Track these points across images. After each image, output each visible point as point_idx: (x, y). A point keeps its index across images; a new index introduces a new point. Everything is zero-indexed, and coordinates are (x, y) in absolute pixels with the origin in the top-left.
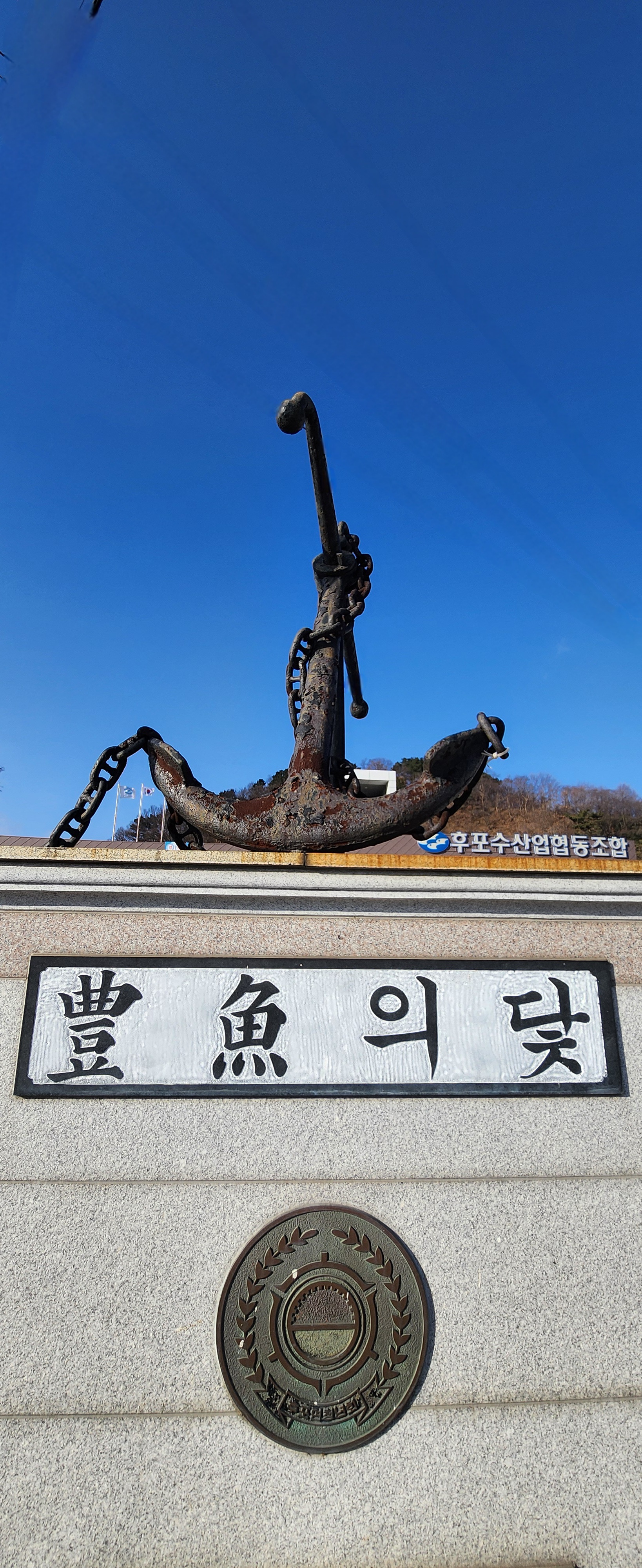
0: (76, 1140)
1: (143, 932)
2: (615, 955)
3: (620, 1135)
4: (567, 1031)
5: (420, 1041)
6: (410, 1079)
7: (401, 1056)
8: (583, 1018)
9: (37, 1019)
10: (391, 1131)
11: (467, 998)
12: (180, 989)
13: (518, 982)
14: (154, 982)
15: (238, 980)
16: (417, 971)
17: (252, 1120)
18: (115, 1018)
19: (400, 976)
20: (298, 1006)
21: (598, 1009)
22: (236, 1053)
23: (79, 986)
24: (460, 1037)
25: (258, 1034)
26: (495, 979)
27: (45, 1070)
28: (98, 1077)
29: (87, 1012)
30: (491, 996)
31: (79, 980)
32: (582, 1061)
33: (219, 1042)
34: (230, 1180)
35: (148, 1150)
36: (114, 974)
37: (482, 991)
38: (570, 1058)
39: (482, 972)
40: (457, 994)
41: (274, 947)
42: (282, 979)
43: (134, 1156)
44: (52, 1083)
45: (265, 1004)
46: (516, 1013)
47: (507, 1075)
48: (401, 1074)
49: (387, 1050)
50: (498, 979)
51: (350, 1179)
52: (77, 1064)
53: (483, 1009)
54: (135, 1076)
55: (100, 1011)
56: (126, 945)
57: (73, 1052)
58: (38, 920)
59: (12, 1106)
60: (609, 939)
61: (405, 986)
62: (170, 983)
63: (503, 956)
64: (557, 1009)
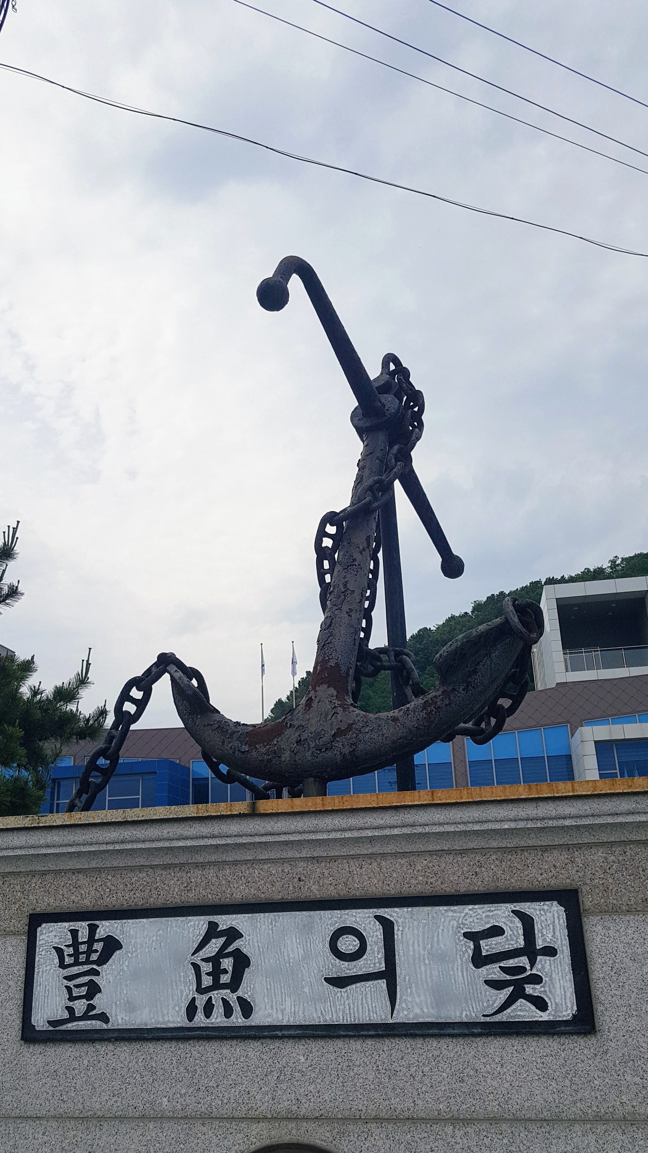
0: (75, 1081)
1: (122, 886)
2: (588, 882)
3: (596, 1076)
4: (532, 966)
5: (380, 981)
6: (370, 1019)
7: (361, 996)
8: (550, 951)
9: (36, 970)
10: (355, 1071)
11: (426, 936)
12: (155, 938)
13: (479, 917)
14: (132, 933)
15: (206, 926)
16: (375, 910)
17: (224, 1060)
18: (101, 967)
19: (358, 915)
20: (261, 950)
21: (566, 942)
22: (205, 997)
23: (70, 939)
24: (419, 976)
25: (225, 979)
26: (455, 915)
27: (45, 1017)
28: (89, 1022)
29: (76, 963)
30: (451, 932)
31: (69, 933)
32: (550, 999)
33: (191, 987)
34: (207, 1118)
35: (135, 1089)
36: (98, 926)
37: (441, 927)
38: (536, 995)
39: (441, 908)
40: (416, 931)
41: (239, 893)
42: (245, 923)
43: (123, 1095)
44: (51, 1028)
45: (230, 949)
46: (477, 949)
47: (468, 1013)
48: (361, 1014)
49: (347, 990)
50: (458, 915)
51: (317, 1118)
52: (71, 1010)
53: (442, 946)
54: (120, 1021)
55: (88, 962)
56: (108, 899)
57: (67, 1001)
58: (34, 880)
59: (21, 1051)
60: (581, 865)
61: (363, 925)
62: (145, 933)
63: (464, 889)
64: (521, 943)
